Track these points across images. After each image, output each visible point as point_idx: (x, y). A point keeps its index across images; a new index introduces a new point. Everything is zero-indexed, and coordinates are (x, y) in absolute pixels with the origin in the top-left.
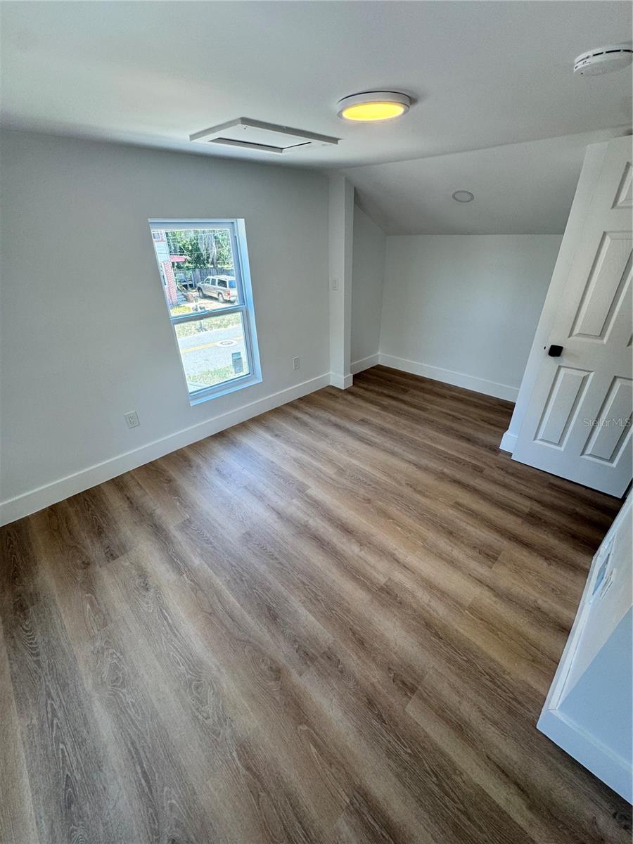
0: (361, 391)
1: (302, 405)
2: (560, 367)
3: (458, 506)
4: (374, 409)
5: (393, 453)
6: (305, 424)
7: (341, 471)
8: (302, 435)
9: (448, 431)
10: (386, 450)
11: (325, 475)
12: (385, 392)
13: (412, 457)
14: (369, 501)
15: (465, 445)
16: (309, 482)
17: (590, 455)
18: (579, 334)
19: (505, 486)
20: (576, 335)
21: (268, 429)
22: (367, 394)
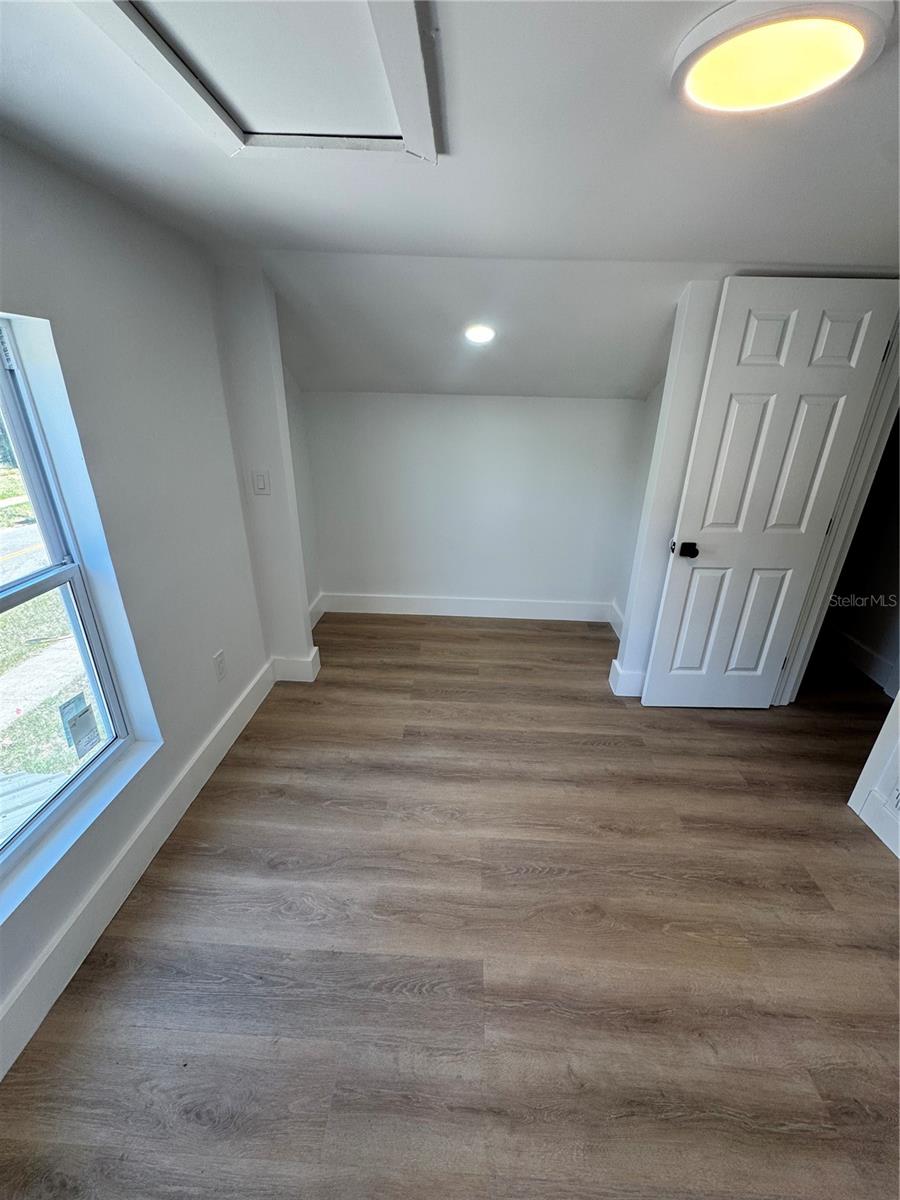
0: (347, 675)
1: (261, 752)
2: (694, 569)
3: (690, 823)
4: (403, 702)
5: (520, 777)
6: (311, 798)
7: (489, 873)
8: (331, 831)
9: (539, 695)
10: (505, 777)
11: (473, 905)
12: (387, 660)
13: (551, 769)
14: (595, 908)
15: (580, 710)
16: (466, 950)
17: (736, 669)
18: (713, 525)
19: (685, 753)
20: (709, 526)
21: (237, 858)
22: (362, 676)
